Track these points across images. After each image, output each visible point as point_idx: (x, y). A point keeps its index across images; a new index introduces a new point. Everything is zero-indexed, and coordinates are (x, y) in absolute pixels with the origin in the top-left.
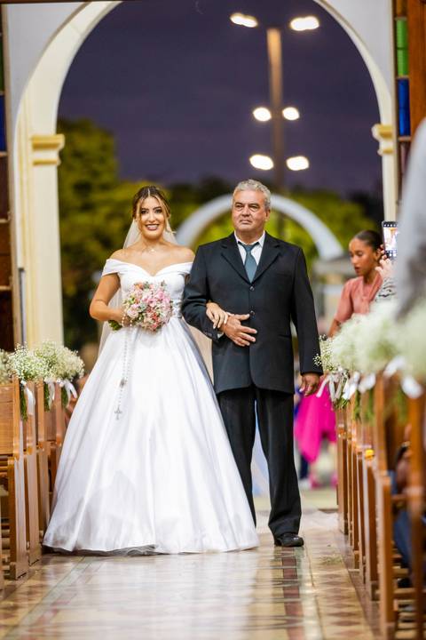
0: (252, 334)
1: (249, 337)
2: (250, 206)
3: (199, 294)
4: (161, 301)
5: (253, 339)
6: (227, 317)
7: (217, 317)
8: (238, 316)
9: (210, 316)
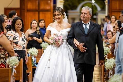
0: (85, 49)
1: (84, 50)
2: (85, 13)
3: (72, 37)
4: (60, 39)
5: (86, 51)
6: (79, 44)
7: (76, 43)
8: (82, 44)
9: (74, 43)
